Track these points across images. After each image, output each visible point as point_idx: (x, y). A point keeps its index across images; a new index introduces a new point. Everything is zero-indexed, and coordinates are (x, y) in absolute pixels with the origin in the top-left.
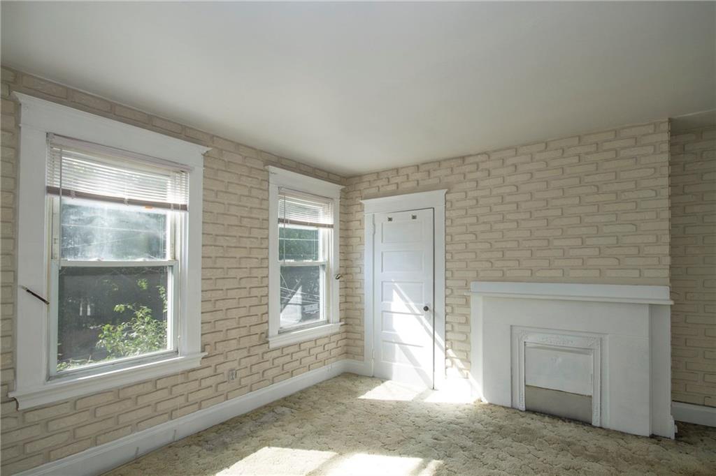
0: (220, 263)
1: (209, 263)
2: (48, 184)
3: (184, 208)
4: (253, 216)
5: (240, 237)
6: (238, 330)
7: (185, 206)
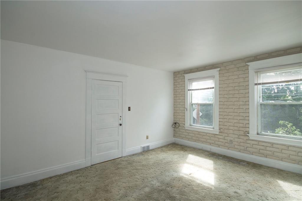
0: (225, 103)
1: (222, 103)
2: (189, 89)
3: (213, 88)
4: (241, 85)
5: (234, 94)
6: (233, 127)
7: (214, 87)
